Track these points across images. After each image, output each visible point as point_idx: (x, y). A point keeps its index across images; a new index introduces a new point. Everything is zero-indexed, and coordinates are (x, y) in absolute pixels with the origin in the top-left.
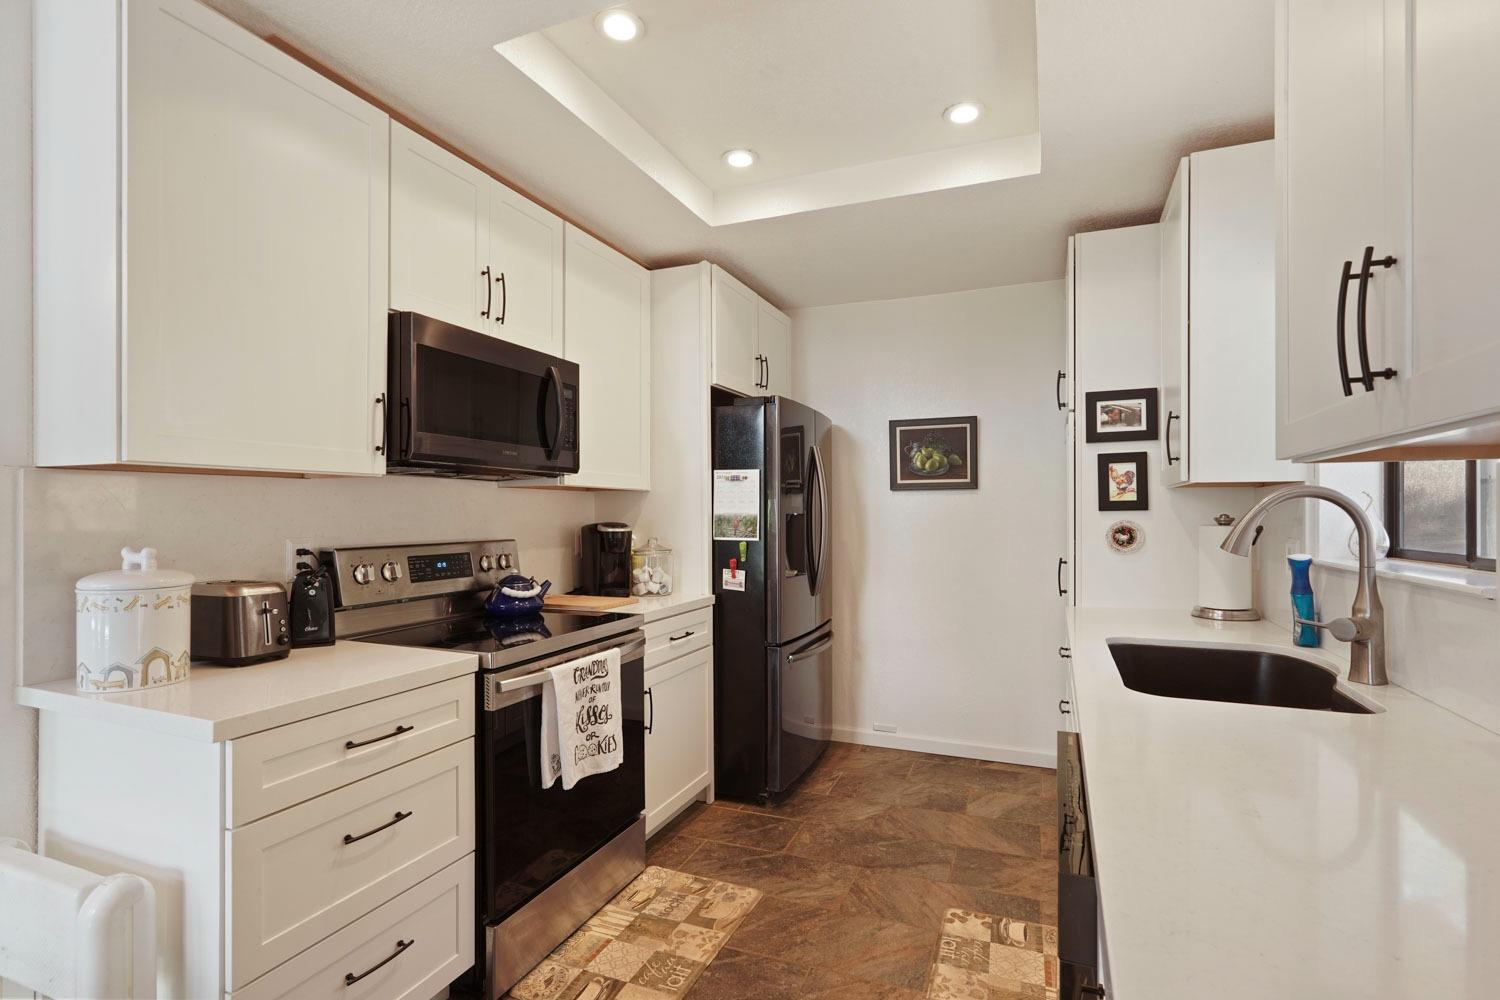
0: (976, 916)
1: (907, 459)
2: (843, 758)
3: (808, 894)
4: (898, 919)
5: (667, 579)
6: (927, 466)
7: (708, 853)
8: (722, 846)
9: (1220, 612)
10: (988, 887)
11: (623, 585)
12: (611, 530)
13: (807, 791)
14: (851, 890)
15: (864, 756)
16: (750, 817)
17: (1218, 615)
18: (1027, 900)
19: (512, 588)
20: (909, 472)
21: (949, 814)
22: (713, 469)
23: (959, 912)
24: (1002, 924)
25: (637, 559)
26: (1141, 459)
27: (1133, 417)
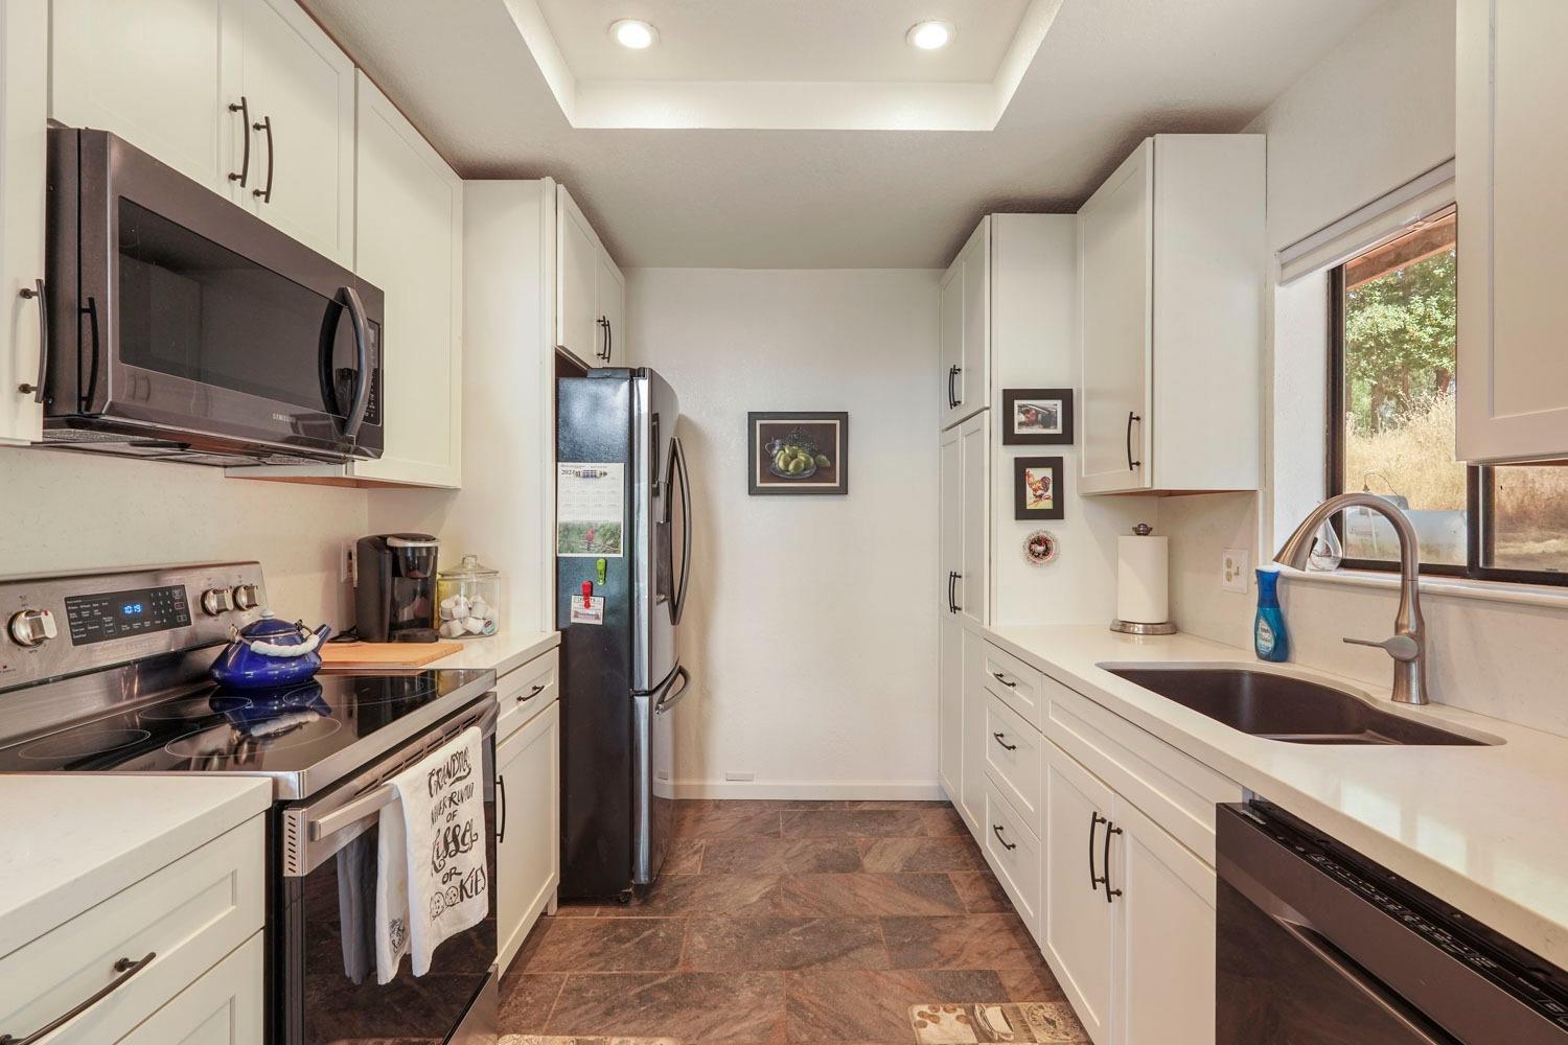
0: (945, 1009)
1: (767, 458)
2: (698, 820)
3: (737, 1028)
4: (862, 1037)
5: (492, 613)
6: (791, 467)
7: (577, 993)
8: (594, 978)
9: (1141, 626)
10: (936, 964)
11: (425, 625)
12: (410, 544)
13: (673, 873)
14: (788, 1008)
15: (720, 813)
16: (615, 924)
17: (1139, 629)
18: (985, 974)
19: (267, 641)
20: (771, 474)
21: (850, 875)
22: (557, 461)
23: (925, 1008)
24: (977, 1013)
25: (444, 586)
26: (1056, 464)
27: (1048, 420)
